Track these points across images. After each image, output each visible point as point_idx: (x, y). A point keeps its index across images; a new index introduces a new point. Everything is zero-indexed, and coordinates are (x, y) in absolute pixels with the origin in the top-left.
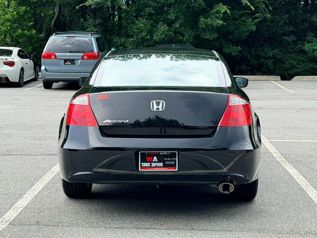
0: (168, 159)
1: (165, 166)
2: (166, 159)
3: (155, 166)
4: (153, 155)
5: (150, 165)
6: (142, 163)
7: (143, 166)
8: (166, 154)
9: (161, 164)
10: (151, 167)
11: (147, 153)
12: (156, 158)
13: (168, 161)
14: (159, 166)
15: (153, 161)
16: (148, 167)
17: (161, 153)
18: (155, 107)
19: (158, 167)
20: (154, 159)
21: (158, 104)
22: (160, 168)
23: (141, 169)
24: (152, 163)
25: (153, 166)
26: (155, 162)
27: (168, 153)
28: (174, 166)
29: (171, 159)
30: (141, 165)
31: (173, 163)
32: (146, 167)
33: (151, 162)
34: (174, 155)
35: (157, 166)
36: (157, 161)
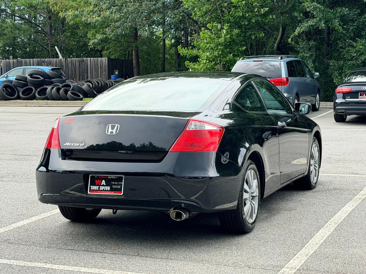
0: (115, 183)
1: (112, 190)
2: (114, 183)
3: (103, 189)
4: (101, 179)
5: (98, 188)
6: (92, 186)
7: (91, 189)
8: (114, 178)
9: (108, 188)
10: (99, 190)
11: (96, 176)
12: (104, 182)
13: (115, 185)
14: (106, 189)
15: (102, 184)
16: (97, 190)
17: (110, 176)
18: (110, 130)
19: (106, 191)
20: (103, 182)
21: (113, 128)
22: (107, 192)
23: (90, 192)
24: (100, 187)
25: (101, 189)
26: (103, 185)
27: (115, 177)
28: (119, 190)
29: (118, 183)
30: (90, 188)
31: (119, 187)
32: (94, 190)
33: (99, 185)
34: (120, 179)
35: (105, 189)
36: (105, 184)
